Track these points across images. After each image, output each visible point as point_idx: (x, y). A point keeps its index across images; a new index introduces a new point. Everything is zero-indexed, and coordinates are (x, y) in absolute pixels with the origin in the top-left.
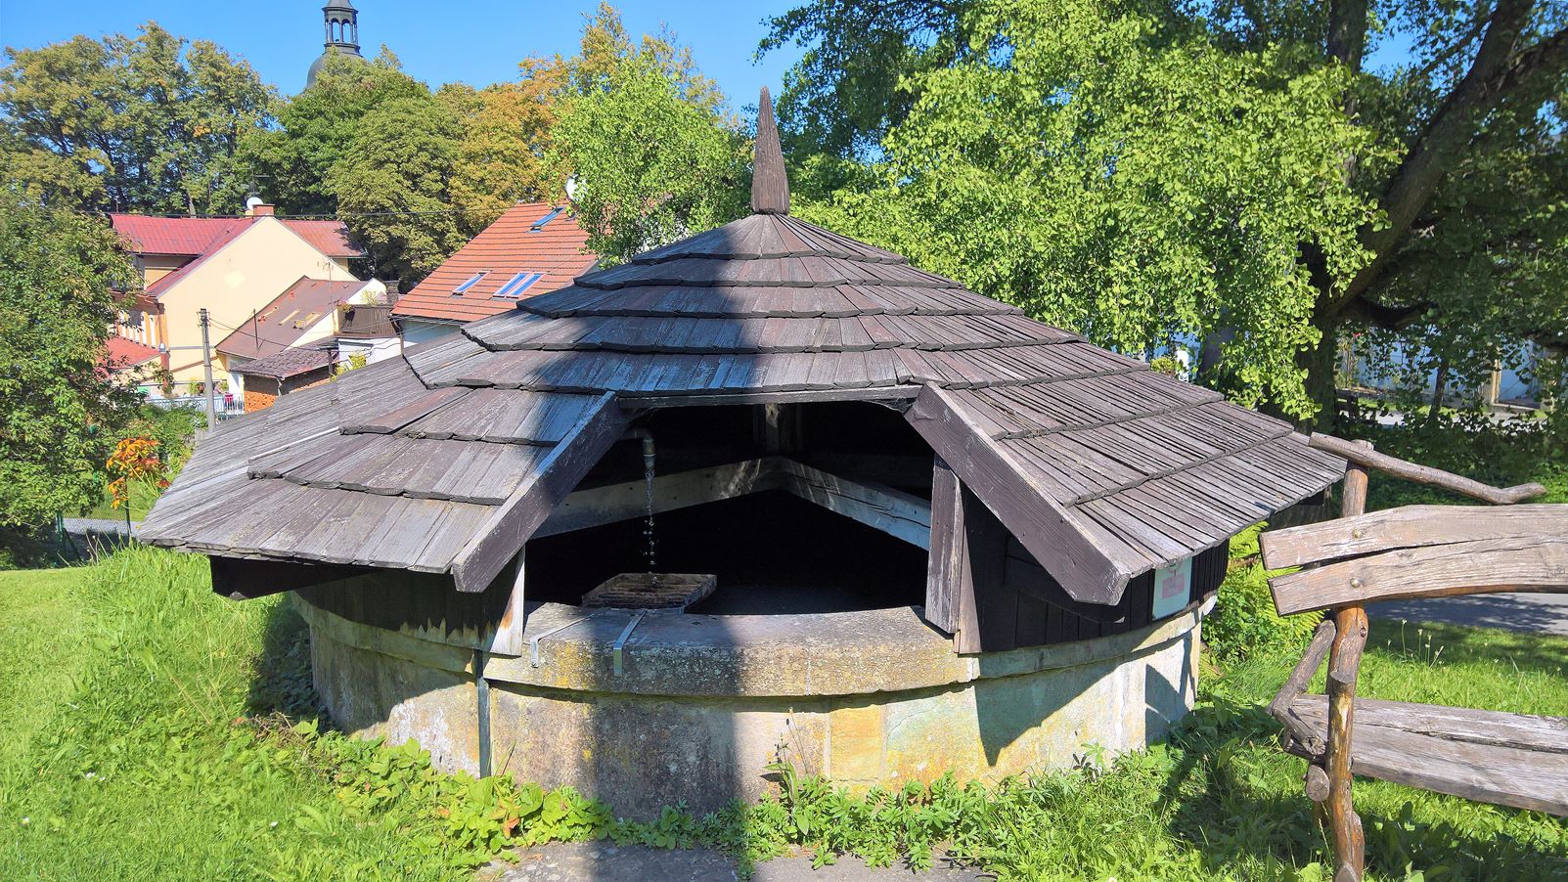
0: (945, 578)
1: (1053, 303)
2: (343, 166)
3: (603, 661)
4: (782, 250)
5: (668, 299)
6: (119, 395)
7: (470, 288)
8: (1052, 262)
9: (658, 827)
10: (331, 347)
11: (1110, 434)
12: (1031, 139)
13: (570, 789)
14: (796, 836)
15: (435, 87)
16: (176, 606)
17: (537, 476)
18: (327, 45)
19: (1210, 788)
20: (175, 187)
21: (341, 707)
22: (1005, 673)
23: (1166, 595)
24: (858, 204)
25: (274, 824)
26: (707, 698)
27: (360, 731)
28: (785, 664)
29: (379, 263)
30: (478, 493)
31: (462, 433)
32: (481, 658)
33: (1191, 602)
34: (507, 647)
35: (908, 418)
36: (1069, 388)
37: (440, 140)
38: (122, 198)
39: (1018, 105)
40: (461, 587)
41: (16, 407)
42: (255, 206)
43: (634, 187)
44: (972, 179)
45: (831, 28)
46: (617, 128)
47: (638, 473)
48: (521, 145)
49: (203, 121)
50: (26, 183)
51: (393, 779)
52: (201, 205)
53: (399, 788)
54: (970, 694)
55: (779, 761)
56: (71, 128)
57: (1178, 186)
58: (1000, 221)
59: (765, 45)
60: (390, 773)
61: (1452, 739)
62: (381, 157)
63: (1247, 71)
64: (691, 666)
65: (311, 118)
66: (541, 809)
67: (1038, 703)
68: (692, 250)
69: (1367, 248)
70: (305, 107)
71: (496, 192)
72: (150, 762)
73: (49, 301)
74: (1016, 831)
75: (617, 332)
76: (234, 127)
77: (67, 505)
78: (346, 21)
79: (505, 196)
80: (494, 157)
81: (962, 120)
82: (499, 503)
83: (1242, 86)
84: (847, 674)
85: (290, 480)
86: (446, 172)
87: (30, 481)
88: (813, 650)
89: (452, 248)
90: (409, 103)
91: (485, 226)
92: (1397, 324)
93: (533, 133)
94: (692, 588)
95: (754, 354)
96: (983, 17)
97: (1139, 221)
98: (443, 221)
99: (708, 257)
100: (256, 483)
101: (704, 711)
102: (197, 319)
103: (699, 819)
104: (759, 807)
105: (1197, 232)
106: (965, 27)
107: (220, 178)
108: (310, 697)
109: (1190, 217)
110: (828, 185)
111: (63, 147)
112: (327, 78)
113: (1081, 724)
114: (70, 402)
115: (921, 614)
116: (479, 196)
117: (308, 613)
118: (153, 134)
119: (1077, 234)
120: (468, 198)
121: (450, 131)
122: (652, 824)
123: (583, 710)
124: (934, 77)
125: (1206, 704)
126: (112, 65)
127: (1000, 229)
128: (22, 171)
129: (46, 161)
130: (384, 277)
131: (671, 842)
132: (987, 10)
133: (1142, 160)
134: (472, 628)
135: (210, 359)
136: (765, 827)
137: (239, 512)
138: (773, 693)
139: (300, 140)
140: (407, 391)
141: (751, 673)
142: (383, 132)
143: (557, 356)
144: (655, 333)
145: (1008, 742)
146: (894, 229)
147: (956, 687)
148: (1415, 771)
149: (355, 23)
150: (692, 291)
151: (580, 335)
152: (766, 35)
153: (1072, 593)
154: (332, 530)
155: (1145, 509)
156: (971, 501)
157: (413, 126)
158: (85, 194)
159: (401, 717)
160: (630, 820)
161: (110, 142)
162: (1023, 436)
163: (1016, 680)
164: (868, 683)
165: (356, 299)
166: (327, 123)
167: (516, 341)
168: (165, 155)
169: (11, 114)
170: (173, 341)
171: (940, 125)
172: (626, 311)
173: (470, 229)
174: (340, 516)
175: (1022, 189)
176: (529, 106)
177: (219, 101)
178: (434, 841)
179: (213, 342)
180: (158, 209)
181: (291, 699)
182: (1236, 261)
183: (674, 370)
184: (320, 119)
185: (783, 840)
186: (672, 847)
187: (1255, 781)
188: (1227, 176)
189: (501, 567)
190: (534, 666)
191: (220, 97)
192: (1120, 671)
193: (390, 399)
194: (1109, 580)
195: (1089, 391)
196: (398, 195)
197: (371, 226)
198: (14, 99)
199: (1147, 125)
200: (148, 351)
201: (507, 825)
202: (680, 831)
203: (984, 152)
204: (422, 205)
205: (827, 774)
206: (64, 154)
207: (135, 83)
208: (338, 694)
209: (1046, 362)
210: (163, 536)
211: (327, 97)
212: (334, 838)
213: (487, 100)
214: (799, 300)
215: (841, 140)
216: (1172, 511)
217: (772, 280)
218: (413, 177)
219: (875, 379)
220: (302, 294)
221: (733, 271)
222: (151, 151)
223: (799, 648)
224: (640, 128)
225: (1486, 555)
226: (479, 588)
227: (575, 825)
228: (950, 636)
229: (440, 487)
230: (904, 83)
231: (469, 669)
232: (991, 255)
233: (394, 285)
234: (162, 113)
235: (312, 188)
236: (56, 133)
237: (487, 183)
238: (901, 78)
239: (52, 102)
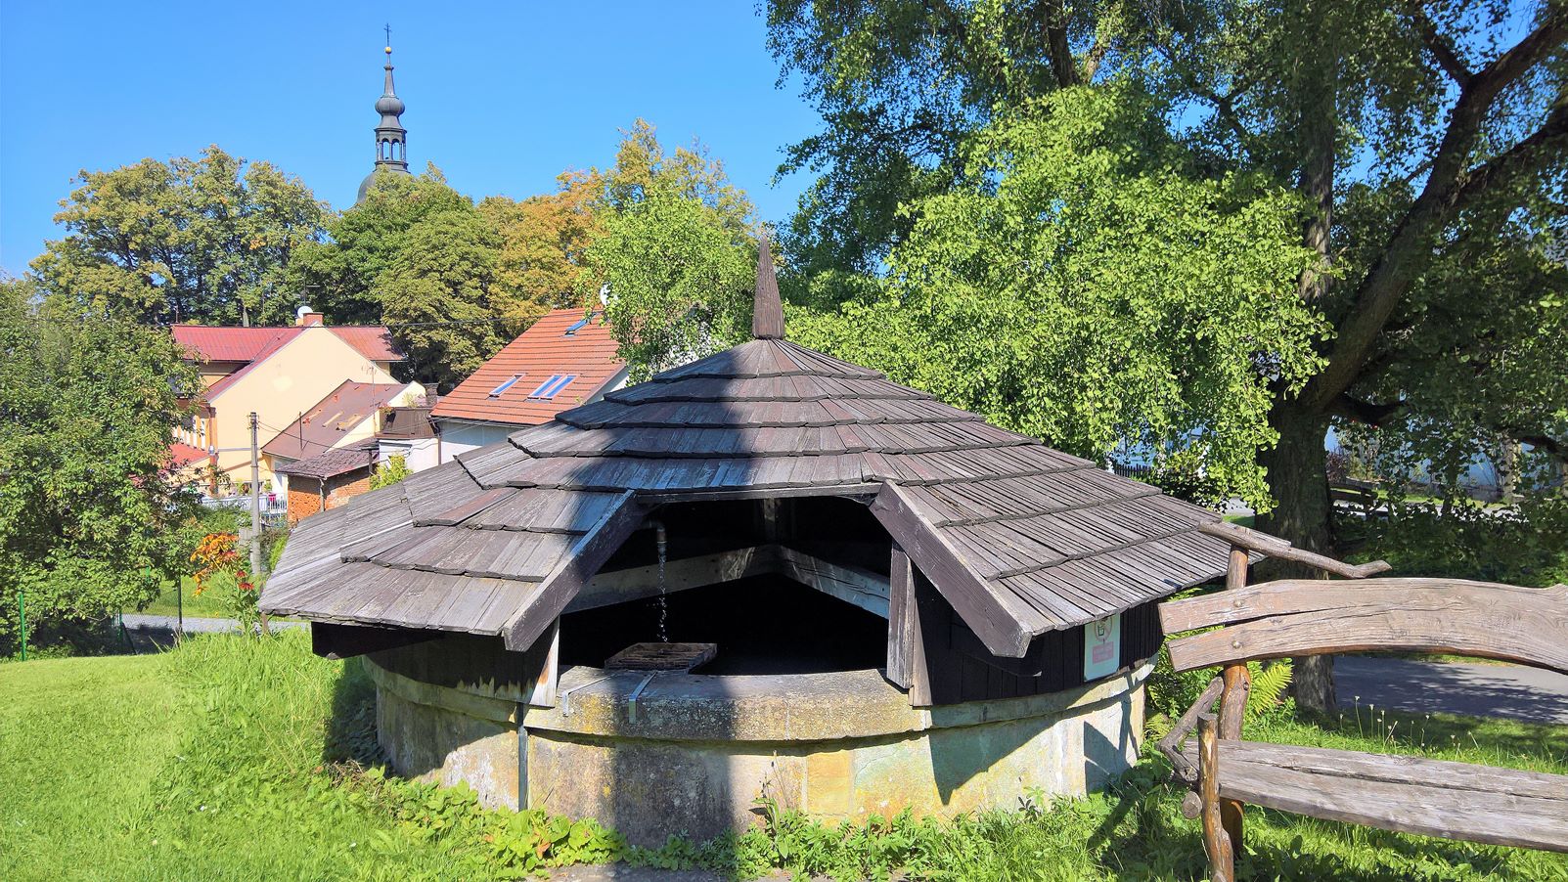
0: (901, 641)
1: (1036, 406)
2: (389, 276)
3: (621, 711)
4: (777, 370)
5: (680, 414)
6: (179, 496)
7: (504, 391)
8: (1033, 370)
9: (664, 852)
10: (372, 448)
11: (1044, 523)
12: (1016, 259)
13: (592, 821)
14: (778, 860)
15: (478, 201)
16: (256, 680)
17: (571, 557)
18: (377, 164)
19: (1140, 830)
20: (231, 297)
21: (403, 757)
22: (954, 724)
23: (1095, 660)
24: (862, 317)
25: (354, 845)
26: (704, 743)
27: (419, 777)
28: (768, 713)
29: (421, 366)
30: (523, 572)
31: (511, 525)
32: (522, 709)
33: (1121, 667)
34: (544, 700)
35: (871, 509)
36: (1014, 484)
37: (481, 250)
38: (181, 308)
39: (1005, 228)
40: (510, 647)
41: (87, 507)
42: (305, 315)
43: (661, 301)
44: (963, 296)
45: (842, 154)
46: (646, 248)
47: (653, 560)
48: (556, 253)
49: (259, 236)
50: (92, 295)
51: (447, 813)
52: (254, 313)
53: (452, 820)
54: (925, 741)
55: (765, 797)
56: (137, 244)
57: (1142, 302)
58: (988, 332)
59: (782, 170)
60: (444, 809)
61: (1312, 772)
62: (425, 266)
63: (1208, 197)
64: (691, 715)
65: (361, 231)
66: (568, 836)
67: (985, 752)
68: (701, 371)
69: (1322, 355)
70: (356, 221)
71: (533, 297)
72: (248, 801)
73: (122, 408)
74: (961, 856)
75: (638, 441)
76: (288, 241)
77: (128, 600)
78: (396, 140)
79: (541, 301)
80: (532, 265)
81: (954, 242)
82: (540, 580)
83: (1205, 210)
84: (819, 722)
85: (375, 563)
86: (486, 279)
87: (95, 577)
88: (791, 702)
89: (489, 351)
90: (452, 215)
91: (522, 330)
92: (1381, 419)
93: (569, 240)
94: (695, 654)
95: (748, 458)
96: (977, 145)
97: (1110, 331)
98: (481, 325)
99: (716, 377)
100: (348, 566)
101: (702, 754)
102: (247, 422)
103: (698, 846)
104: (747, 836)
105: (1163, 340)
106: (961, 155)
107: (274, 288)
108: (376, 751)
109: (1154, 329)
110: (834, 300)
111: (129, 261)
112: (377, 193)
113: (1024, 771)
114: (136, 503)
115: (883, 674)
116: (517, 302)
117: (379, 676)
118: (212, 248)
119: (1056, 344)
120: (505, 303)
121: (490, 241)
122: (659, 850)
123: (604, 754)
124: (929, 203)
125: (1145, 761)
126: (178, 185)
127: (987, 338)
128: (89, 284)
129: (113, 274)
130: (424, 380)
131: (675, 863)
132: (980, 140)
133: (1109, 279)
134: (516, 684)
135: (257, 460)
136: (752, 852)
137: (338, 588)
138: (758, 737)
139: (350, 253)
140: (465, 491)
141: (740, 720)
142: (428, 243)
143: (589, 461)
144: (666, 442)
145: (959, 784)
146: (894, 339)
147: (912, 735)
148: (1270, 794)
149: (404, 142)
150: (700, 406)
151: (607, 444)
152: (783, 162)
153: (991, 649)
154: (410, 602)
155: (1059, 583)
156: (920, 579)
157: (456, 237)
158: (147, 304)
159: (454, 763)
160: (641, 847)
161: (172, 256)
162: (963, 524)
163: (965, 731)
164: (837, 730)
165: (397, 402)
166: (375, 235)
167: (556, 450)
168: (223, 267)
169: (82, 231)
170: (222, 442)
171: (934, 246)
172: (644, 423)
173: (507, 333)
174: (415, 592)
175: (1008, 303)
176: (566, 216)
177: (275, 217)
178: (482, 859)
179: (260, 445)
180: (213, 318)
181: (360, 753)
182: (1201, 368)
183: (683, 471)
184: (369, 232)
185: (768, 864)
186: (675, 869)
187: (1177, 823)
188: (1186, 293)
189: (540, 632)
190: (565, 716)
191: (277, 213)
192: (1059, 726)
193: (452, 498)
194: (1016, 638)
195: (1033, 486)
196: (440, 301)
197: (413, 331)
198: (86, 218)
199: (1116, 247)
200: (200, 453)
201: (541, 849)
202: (681, 856)
203: (974, 270)
204: (463, 311)
205: (804, 809)
206: (129, 268)
207: (199, 201)
208: (401, 747)
209: (996, 462)
210: (280, 606)
211: (376, 211)
212: (400, 856)
213: (526, 211)
214: (787, 413)
215: (853, 254)
216: (1084, 586)
217: (766, 395)
218: (454, 285)
219: (844, 478)
220: (346, 397)
221: (735, 389)
222: (210, 263)
223: (780, 700)
224: (667, 248)
225: (1343, 620)
226: (523, 648)
227: (596, 850)
228: (905, 691)
229: (494, 568)
230: (902, 210)
231: (512, 719)
232: (980, 362)
233: (433, 388)
234: (222, 228)
235: (358, 296)
236: (123, 247)
237: (525, 289)
238: (900, 205)
239: (121, 220)
